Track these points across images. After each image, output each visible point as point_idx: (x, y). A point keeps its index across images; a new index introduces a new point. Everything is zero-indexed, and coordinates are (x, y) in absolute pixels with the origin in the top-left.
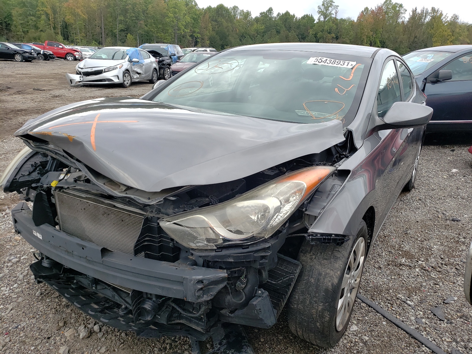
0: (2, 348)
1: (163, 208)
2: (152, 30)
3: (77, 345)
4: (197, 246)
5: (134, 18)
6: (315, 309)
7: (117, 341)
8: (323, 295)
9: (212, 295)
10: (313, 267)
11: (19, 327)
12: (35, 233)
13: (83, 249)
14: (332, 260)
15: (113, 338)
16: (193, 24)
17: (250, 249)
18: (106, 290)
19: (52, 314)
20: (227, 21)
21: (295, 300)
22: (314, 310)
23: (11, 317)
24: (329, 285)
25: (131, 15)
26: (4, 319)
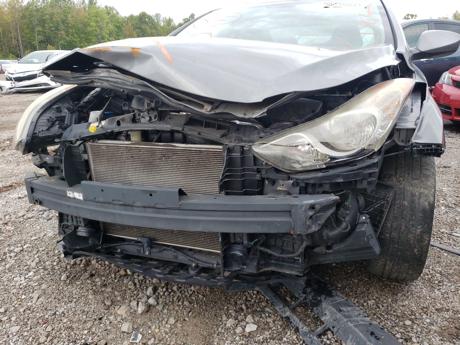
0: (45, 338)
1: (244, 135)
2: (75, 40)
3: (138, 321)
4: (303, 167)
5: (53, 29)
6: (413, 233)
7: (183, 310)
8: (421, 216)
9: (319, 224)
10: (403, 190)
11: (57, 313)
12: (70, 194)
13: (151, 195)
14: (423, 179)
15: (177, 308)
16: (117, 32)
17: (359, 166)
18: (165, 252)
19: (91, 295)
20: (151, 28)
21: (386, 228)
22: (411, 235)
23: (42, 305)
24: (426, 205)
25: (50, 26)
26: (33, 309)
